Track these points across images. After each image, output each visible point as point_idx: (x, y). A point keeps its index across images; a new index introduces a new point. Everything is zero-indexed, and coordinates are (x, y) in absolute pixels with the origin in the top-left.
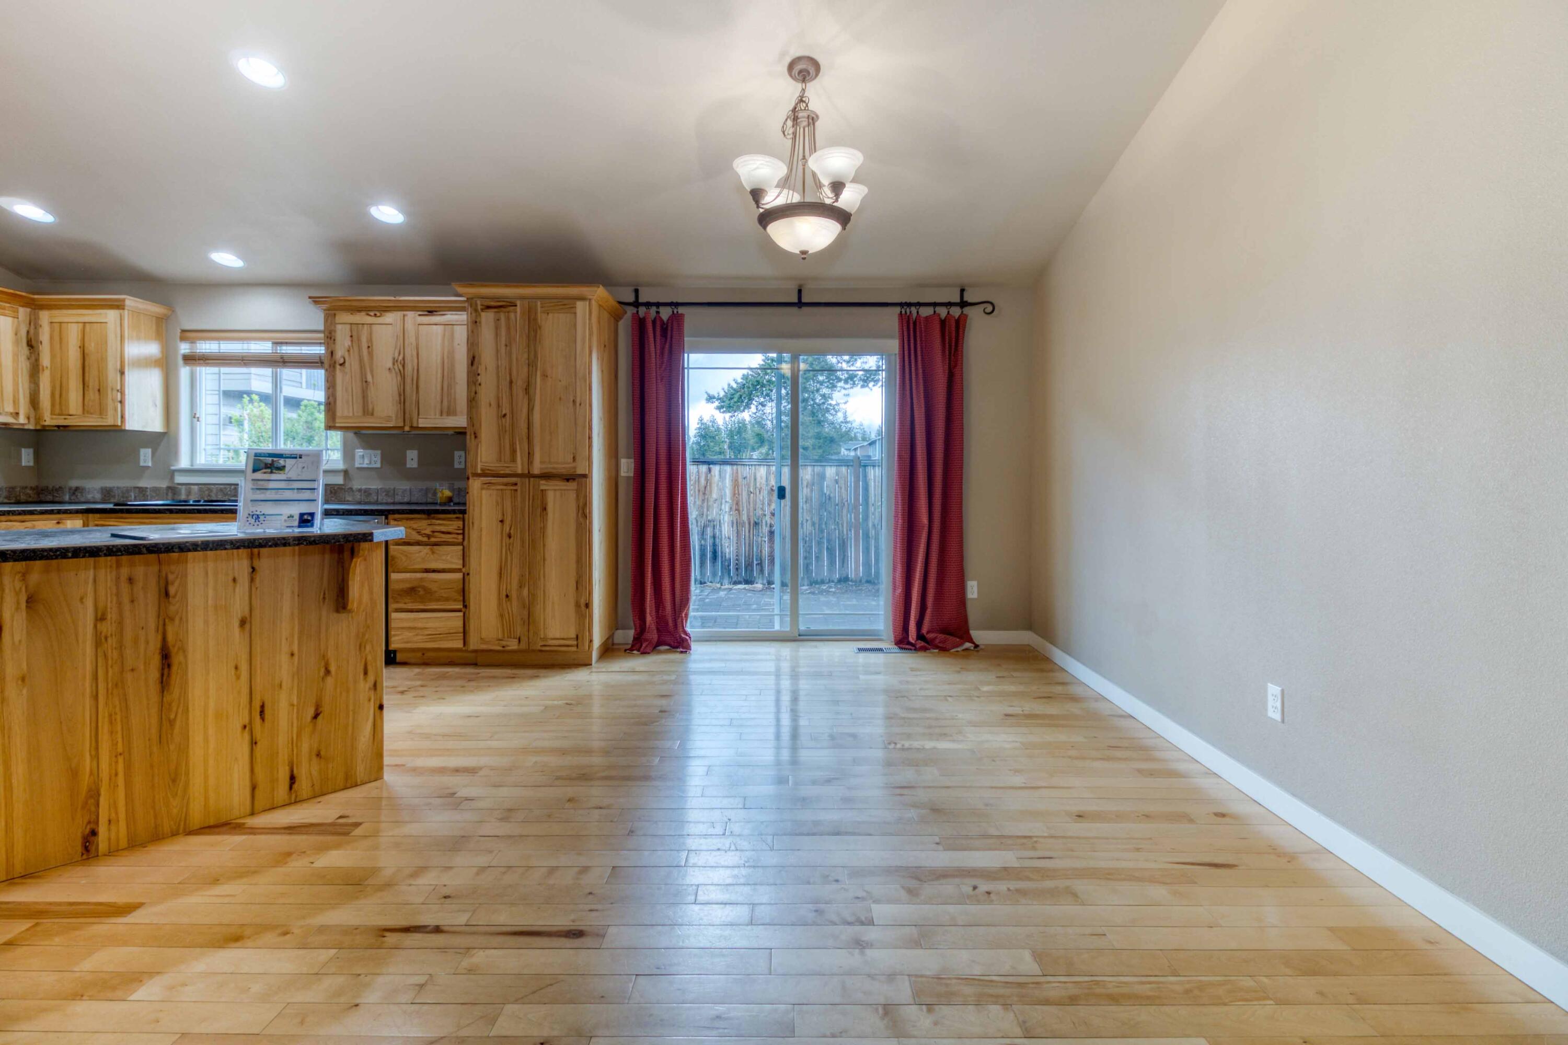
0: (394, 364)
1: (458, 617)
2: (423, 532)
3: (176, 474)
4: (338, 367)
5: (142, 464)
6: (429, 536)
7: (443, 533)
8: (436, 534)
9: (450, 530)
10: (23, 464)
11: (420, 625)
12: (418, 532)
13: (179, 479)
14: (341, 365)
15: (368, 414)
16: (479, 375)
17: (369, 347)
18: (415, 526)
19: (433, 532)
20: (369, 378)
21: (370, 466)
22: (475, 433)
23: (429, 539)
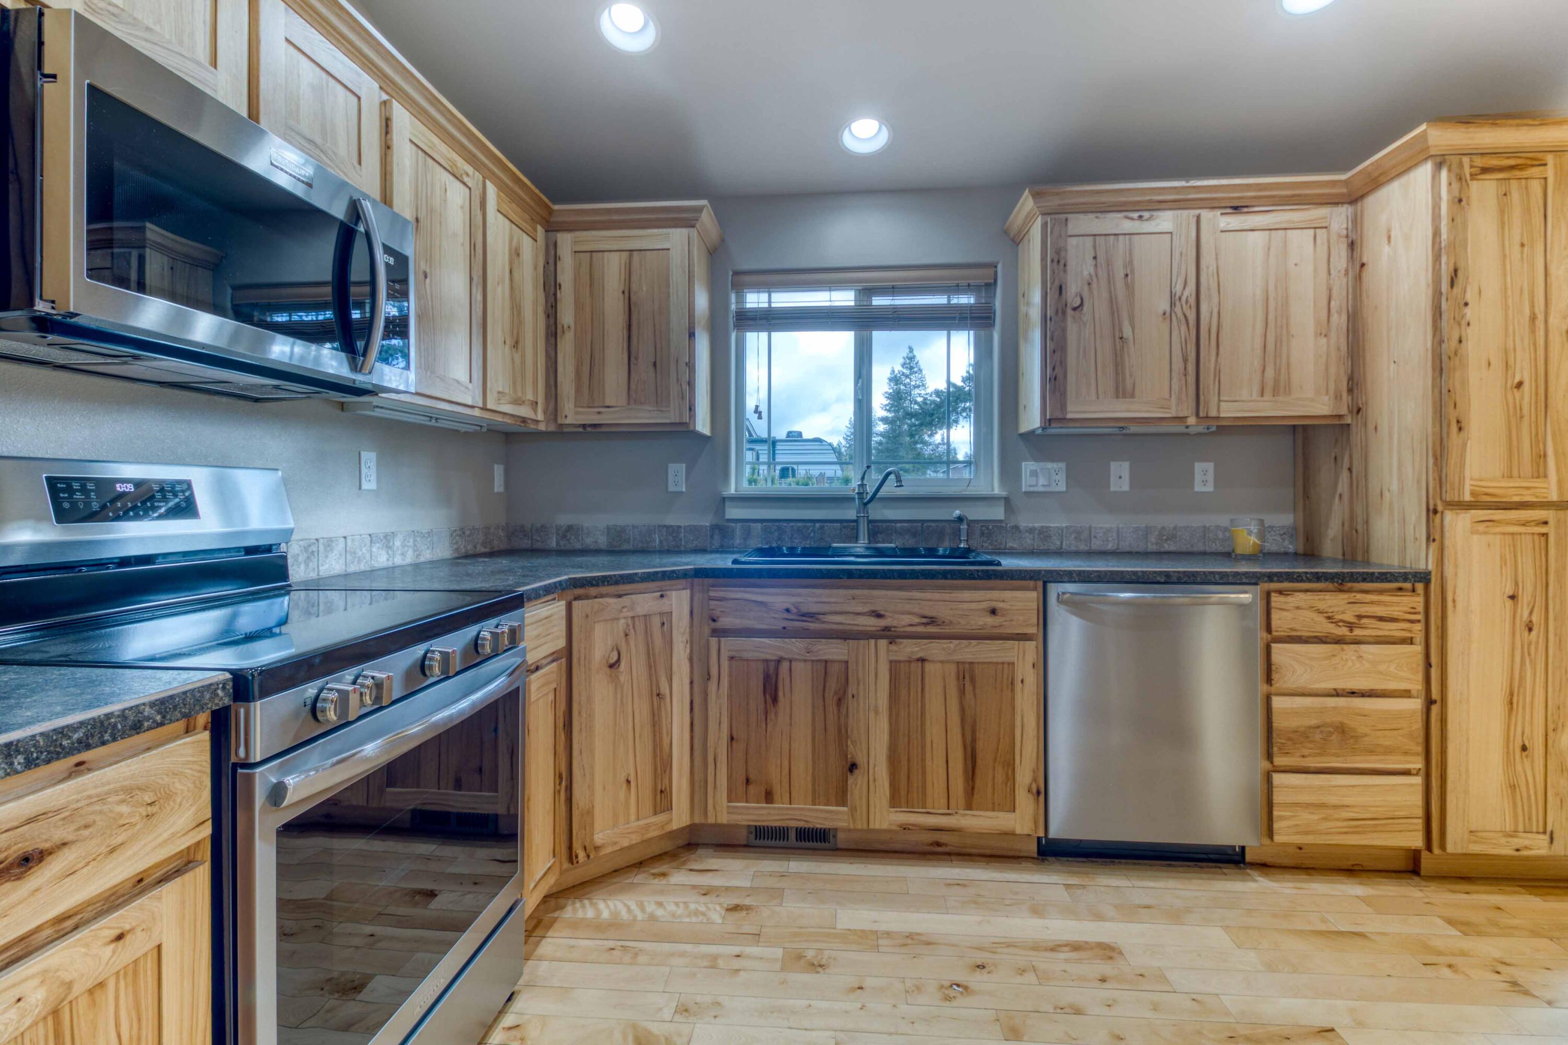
0: (1172, 305)
1: (1411, 785)
2: (1340, 617)
3: (727, 504)
4: (1069, 312)
5: (671, 488)
6: (1351, 626)
7: (1381, 619)
8: (1364, 621)
9: (1395, 614)
10: (496, 490)
11: (1332, 800)
12: (1329, 618)
13: (734, 512)
14: (1075, 309)
15: (1124, 396)
16: (1466, 304)
17: (1127, 275)
18: (1322, 606)
19: (1360, 617)
20: (1127, 332)
21: (1048, 489)
22: (1458, 422)
23: (1351, 631)
